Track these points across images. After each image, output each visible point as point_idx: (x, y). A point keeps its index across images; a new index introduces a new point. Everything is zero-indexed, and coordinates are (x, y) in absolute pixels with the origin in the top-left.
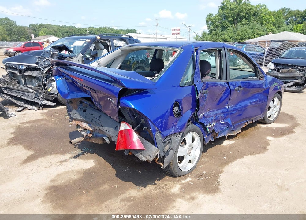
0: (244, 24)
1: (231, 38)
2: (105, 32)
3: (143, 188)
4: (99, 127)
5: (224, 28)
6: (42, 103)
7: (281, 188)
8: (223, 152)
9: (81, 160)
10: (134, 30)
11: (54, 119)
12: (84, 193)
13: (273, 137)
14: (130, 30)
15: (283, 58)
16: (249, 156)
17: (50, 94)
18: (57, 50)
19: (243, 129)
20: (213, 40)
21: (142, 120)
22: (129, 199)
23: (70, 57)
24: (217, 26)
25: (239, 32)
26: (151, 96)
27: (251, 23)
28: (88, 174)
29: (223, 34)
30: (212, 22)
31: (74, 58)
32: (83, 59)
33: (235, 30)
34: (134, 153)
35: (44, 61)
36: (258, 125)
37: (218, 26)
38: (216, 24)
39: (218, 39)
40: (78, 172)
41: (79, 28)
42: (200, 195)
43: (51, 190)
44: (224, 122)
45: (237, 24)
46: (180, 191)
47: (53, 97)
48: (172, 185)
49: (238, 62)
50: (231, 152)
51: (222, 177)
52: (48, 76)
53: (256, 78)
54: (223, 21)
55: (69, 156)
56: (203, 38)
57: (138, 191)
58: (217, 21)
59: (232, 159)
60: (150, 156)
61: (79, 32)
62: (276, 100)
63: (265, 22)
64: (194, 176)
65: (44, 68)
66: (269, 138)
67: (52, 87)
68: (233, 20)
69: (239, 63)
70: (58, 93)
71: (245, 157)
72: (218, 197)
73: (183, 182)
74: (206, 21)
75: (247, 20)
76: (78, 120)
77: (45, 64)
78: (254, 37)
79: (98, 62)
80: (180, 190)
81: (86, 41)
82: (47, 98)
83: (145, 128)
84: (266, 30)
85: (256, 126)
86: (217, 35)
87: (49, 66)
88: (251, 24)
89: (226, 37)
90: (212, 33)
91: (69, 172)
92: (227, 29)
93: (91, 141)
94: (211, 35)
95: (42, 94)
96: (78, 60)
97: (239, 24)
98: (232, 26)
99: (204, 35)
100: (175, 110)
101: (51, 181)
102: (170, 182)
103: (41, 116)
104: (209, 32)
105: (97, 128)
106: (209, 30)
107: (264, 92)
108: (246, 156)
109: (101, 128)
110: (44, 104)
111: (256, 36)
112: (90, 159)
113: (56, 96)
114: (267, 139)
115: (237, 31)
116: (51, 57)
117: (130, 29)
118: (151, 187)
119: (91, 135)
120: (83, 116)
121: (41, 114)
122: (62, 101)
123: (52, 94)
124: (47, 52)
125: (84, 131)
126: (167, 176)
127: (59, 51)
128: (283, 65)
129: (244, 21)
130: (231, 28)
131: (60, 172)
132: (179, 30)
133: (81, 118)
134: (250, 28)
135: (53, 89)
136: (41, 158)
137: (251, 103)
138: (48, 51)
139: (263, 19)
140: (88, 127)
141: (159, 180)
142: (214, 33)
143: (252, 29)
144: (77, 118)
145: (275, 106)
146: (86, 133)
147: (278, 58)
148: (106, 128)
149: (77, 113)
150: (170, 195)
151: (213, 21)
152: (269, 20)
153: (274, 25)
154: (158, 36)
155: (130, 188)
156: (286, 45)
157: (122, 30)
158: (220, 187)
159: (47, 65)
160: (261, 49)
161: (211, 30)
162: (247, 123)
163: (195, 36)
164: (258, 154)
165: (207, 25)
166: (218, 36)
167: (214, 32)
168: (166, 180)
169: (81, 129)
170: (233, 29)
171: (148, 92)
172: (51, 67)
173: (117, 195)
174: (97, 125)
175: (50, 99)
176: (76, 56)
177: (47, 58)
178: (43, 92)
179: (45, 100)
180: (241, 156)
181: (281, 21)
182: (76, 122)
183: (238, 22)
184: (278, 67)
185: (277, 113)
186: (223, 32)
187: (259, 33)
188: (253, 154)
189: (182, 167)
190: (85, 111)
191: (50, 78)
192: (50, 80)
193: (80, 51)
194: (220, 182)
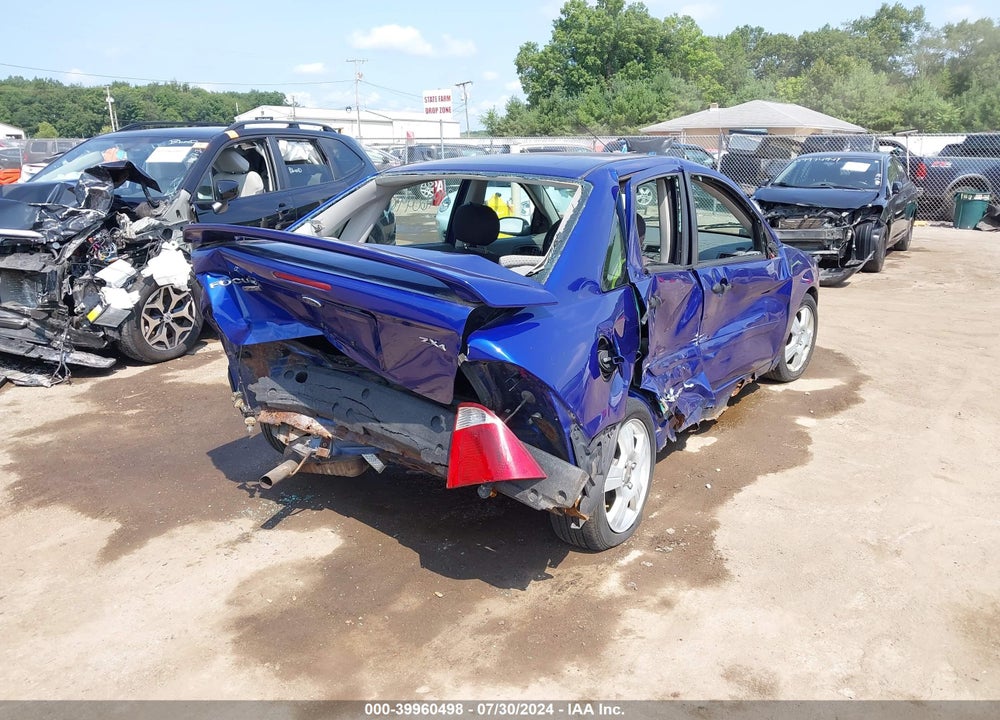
0: (633, 77)
1: (597, 119)
2: (173, 101)
3: (520, 592)
4: (364, 425)
5: (573, 88)
6: (68, 361)
7: (879, 549)
8: (695, 469)
9: (291, 534)
10: (276, 93)
11: (129, 412)
12: (353, 627)
13: (813, 417)
14: (263, 95)
15: (782, 185)
16: (771, 475)
17: (95, 327)
18: (108, 180)
19: (732, 401)
20: (542, 125)
21: (527, 395)
22: (495, 626)
23: (149, 202)
24: (553, 84)
25: (621, 100)
26: (538, 324)
27: (656, 72)
28: (335, 570)
29: (572, 109)
30: (536, 68)
31: (162, 204)
32: (193, 206)
33: (609, 94)
34: (506, 491)
35: (62, 220)
36: (763, 387)
37: (556, 83)
38: (548, 76)
39: (558, 123)
40: (303, 568)
41: (73, 86)
42: (682, 594)
43: (246, 629)
44: (692, 385)
45: (614, 77)
46: (627, 589)
47: (105, 338)
48: (596, 576)
49: (638, 197)
50: (719, 470)
51: (722, 539)
52: (75, 268)
53: (758, 253)
54: (571, 68)
55: (245, 524)
56: (511, 122)
57: (509, 600)
58: (551, 65)
59: (729, 487)
60: (562, 493)
61: (75, 102)
62: (805, 312)
63: (693, 70)
64: (646, 543)
65: (62, 243)
66: (803, 421)
67: (102, 304)
68: (599, 62)
69: (640, 201)
70: (120, 325)
71: (759, 478)
72: (730, 591)
73: (624, 562)
74: (517, 67)
75: (642, 64)
76: (283, 408)
77: (67, 229)
78: (668, 116)
79: (316, 226)
80: (625, 583)
81: (194, 146)
82: (84, 344)
83: (537, 415)
84: (700, 97)
85: (758, 391)
86: (556, 112)
87: (81, 233)
88: (656, 77)
89: (583, 116)
90: (537, 103)
91: (273, 571)
92: (583, 90)
93: (320, 472)
94: (536, 112)
95: (66, 330)
96: (178, 212)
97: (619, 75)
98: (598, 83)
99: (514, 109)
100: (602, 361)
101: (230, 603)
102: (588, 568)
103: (78, 405)
104: (528, 103)
105: (358, 427)
106: (527, 96)
107: (778, 292)
108: (763, 477)
109: (374, 426)
110: (75, 363)
111: (672, 114)
112: (319, 526)
113: (114, 335)
114: (799, 425)
115: (614, 98)
116: (87, 206)
117: (262, 90)
118: (541, 586)
119: (326, 453)
120: (298, 395)
121: (72, 397)
122: (136, 351)
123: (101, 328)
124: (71, 189)
125: (303, 442)
126: (571, 553)
127: (111, 184)
128: (785, 205)
129: (635, 66)
130: (596, 88)
131: (245, 575)
132: (449, 98)
133: (291, 400)
134: (653, 90)
135: (105, 313)
136: (155, 538)
137: (749, 325)
138: (75, 185)
139: (687, 62)
140: (317, 427)
141: (555, 565)
142: (545, 106)
143: (659, 91)
144: (280, 402)
145: (803, 330)
146: (307, 446)
147: (769, 187)
148: (395, 427)
149: (276, 386)
150: (602, 602)
151: (541, 66)
152: (705, 64)
153: (721, 81)
154: (364, 116)
155: (483, 597)
156: (775, 143)
157: (233, 95)
158: (727, 566)
159: (73, 233)
160: (701, 155)
161: (533, 93)
162: (742, 383)
163: (486, 116)
164: (790, 467)
165: (521, 78)
166: (559, 115)
167: (544, 102)
168: (574, 563)
169: (293, 437)
170: (602, 90)
171: (530, 316)
172: (87, 239)
173: (453, 619)
174: (358, 421)
175: (96, 345)
176: (167, 197)
177: (71, 209)
178: (66, 324)
179: (73, 350)
180: (750, 478)
181: (741, 67)
182: (274, 414)
183: (615, 70)
184: (773, 213)
185: (808, 349)
186: (571, 102)
187: (682, 103)
188: (776, 469)
189: (614, 520)
190: (301, 379)
191: (87, 276)
192: (90, 282)
193: (179, 180)
194: (723, 552)
